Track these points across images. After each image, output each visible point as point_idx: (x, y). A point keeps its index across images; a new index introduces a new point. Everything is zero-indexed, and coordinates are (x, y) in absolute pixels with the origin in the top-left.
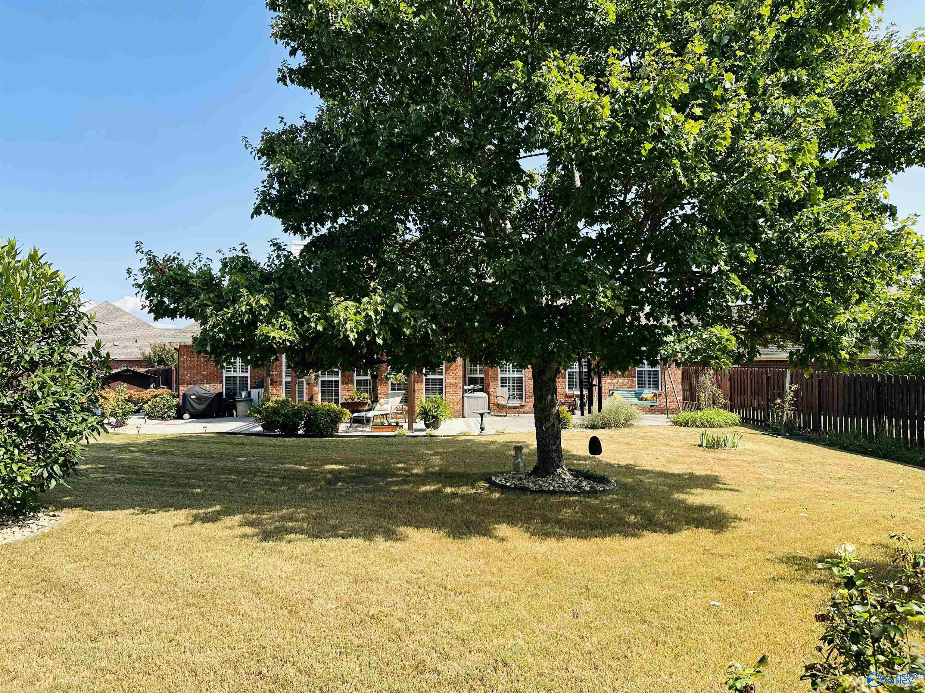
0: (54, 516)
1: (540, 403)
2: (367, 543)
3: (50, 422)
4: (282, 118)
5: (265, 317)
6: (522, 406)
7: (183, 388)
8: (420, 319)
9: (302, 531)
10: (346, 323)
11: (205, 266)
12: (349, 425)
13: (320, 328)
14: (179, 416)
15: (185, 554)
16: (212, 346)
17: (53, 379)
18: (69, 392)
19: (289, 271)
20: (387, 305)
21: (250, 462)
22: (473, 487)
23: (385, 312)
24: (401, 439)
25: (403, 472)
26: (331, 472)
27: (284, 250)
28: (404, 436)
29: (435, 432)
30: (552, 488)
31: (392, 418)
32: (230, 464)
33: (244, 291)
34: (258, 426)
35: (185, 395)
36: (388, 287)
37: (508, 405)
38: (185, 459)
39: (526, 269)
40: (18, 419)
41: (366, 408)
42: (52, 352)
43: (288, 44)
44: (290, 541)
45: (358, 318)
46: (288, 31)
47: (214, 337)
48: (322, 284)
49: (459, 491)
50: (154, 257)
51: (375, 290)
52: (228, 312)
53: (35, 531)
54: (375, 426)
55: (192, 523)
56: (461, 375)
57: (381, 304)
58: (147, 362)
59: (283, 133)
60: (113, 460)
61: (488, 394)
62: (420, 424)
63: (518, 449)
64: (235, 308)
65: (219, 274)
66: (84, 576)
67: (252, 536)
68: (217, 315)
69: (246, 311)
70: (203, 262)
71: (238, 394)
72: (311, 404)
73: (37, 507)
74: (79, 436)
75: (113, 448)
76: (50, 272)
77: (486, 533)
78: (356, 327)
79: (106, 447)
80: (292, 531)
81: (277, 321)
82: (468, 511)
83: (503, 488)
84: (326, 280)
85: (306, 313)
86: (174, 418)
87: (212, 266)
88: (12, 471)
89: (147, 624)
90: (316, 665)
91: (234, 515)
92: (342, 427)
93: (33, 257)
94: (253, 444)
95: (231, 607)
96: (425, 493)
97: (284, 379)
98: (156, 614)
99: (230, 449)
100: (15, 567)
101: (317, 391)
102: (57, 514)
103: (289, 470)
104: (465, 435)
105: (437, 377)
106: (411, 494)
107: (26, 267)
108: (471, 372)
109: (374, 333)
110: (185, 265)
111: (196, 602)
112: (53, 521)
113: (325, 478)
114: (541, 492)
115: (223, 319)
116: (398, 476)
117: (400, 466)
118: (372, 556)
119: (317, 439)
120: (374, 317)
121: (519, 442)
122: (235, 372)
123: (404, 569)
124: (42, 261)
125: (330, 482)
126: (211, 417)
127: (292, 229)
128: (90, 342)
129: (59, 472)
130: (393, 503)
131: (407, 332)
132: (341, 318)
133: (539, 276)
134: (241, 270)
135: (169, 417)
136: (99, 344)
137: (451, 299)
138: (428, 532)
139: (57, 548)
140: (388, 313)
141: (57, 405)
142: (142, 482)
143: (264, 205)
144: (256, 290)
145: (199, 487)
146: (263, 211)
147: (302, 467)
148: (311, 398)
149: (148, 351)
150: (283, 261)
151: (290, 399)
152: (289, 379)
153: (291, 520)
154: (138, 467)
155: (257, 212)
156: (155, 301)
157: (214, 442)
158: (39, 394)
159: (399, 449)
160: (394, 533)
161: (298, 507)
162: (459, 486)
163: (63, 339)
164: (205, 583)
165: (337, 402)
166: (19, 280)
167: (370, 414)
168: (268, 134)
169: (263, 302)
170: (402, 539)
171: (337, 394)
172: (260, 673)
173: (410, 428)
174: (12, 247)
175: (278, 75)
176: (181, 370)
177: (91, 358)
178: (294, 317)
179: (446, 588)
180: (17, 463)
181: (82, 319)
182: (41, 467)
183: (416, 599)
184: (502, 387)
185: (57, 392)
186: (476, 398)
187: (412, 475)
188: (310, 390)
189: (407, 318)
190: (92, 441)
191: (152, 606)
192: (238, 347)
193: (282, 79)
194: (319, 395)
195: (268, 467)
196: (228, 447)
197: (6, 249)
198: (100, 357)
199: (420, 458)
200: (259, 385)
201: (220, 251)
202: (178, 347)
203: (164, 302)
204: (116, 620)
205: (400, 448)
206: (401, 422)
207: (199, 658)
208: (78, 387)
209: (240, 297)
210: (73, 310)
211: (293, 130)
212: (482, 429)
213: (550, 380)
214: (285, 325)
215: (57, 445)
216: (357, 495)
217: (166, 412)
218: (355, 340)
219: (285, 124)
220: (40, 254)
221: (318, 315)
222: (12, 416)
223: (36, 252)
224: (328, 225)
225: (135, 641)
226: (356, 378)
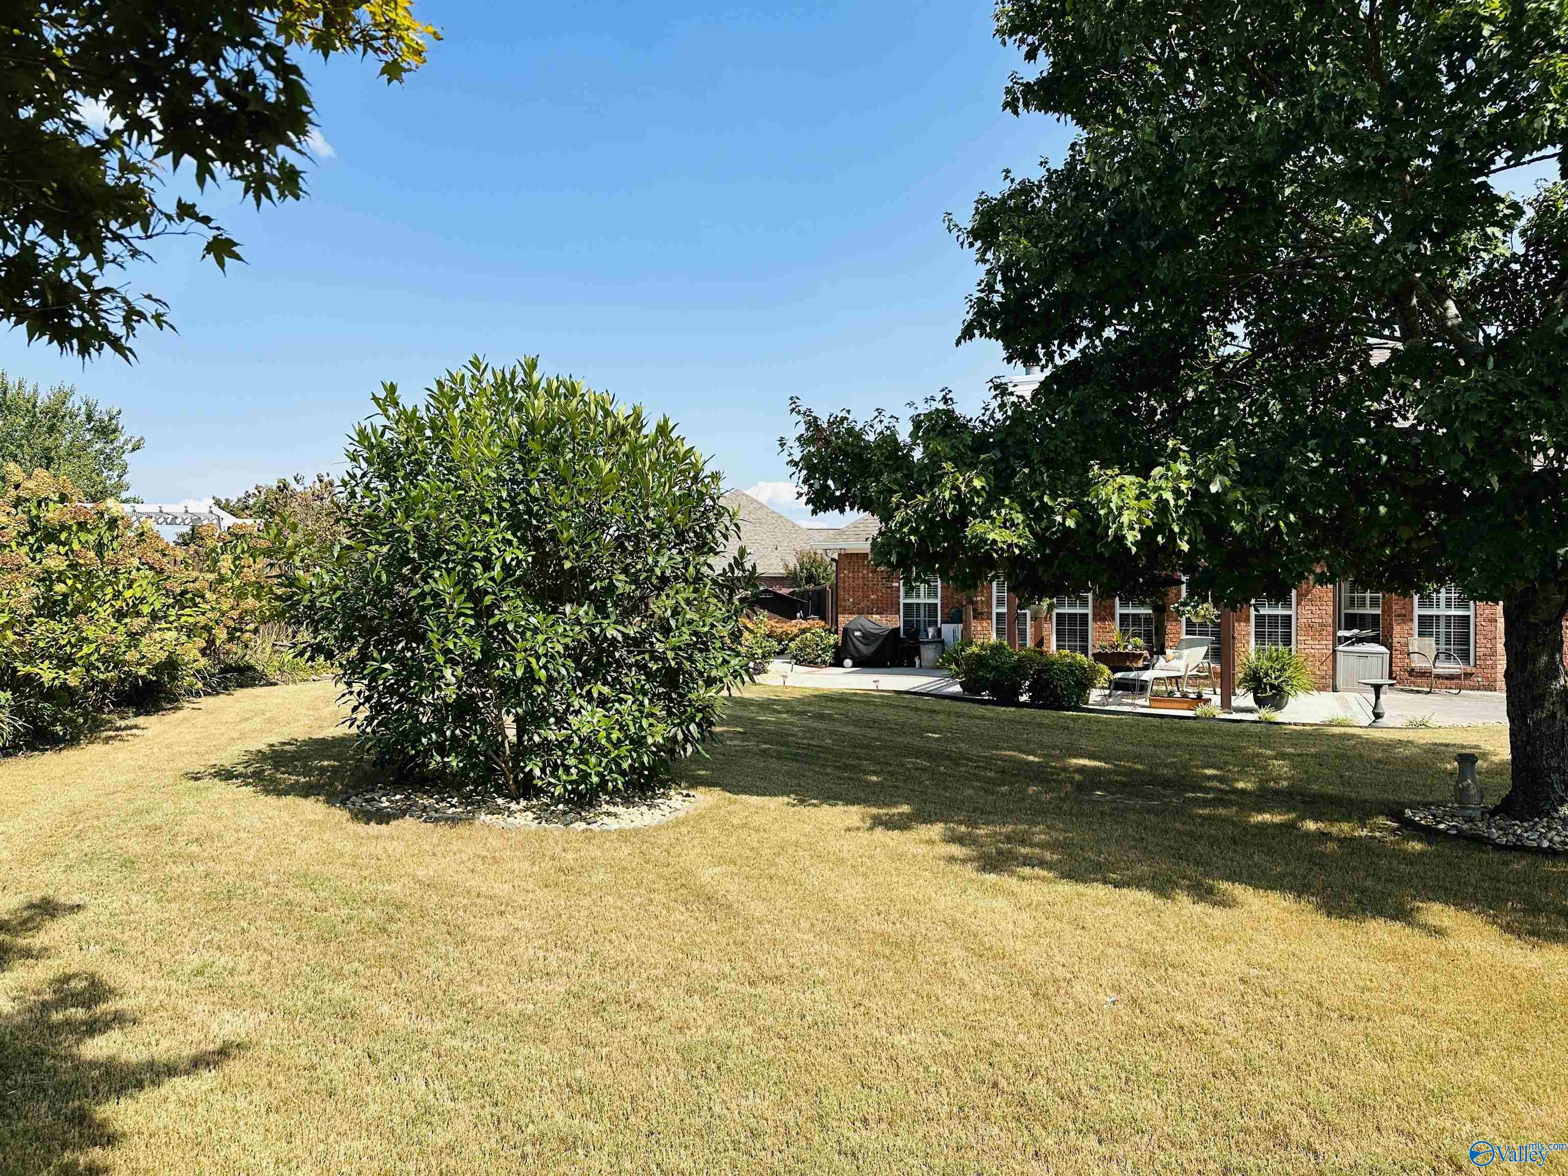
0: (688, 795)
1: (1523, 668)
2: (1159, 902)
3: (685, 661)
4: (1007, 171)
5: (979, 508)
6: (1468, 675)
7: (844, 620)
8: (1263, 503)
9: (1042, 864)
10: (1120, 515)
11: (888, 428)
12: (1107, 692)
13: (1070, 523)
14: (838, 663)
15: (865, 875)
16: (898, 554)
17: (688, 602)
18: (709, 621)
19: (1019, 430)
20: (1199, 480)
21: (947, 740)
22: (1364, 825)
23: (1195, 493)
24: (1207, 725)
25: (1215, 784)
26: (1082, 770)
27: (1012, 394)
28: (1214, 718)
29: (1278, 716)
30: (1546, 844)
31: (1188, 685)
32: (917, 742)
33: (948, 466)
34: (955, 684)
35: (846, 630)
36: (1199, 446)
37: (1435, 671)
38: (852, 728)
39: (1507, 397)
40: (647, 656)
41: (1140, 664)
42: (686, 563)
43: (1022, 41)
44: (1024, 878)
45: (1144, 504)
46: (1024, 19)
47: (902, 540)
48: (1074, 448)
49: (1334, 830)
50: (815, 419)
51: (1175, 455)
52: (922, 501)
53: (668, 815)
54: (1157, 698)
55: (871, 828)
56: (1330, 610)
57: (1187, 478)
58: (790, 579)
59: (1010, 196)
60: (755, 723)
61: (1390, 647)
62: (1244, 699)
63: (1467, 759)
64: (934, 494)
65: (909, 440)
66: (734, 888)
67: (964, 861)
68: (907, 506)
69: (950, 499)
70: (885, 423)
71: (922, 632)
72: (1041, 653)
73: (668, 780)
74: (719, 685)
75: (752, 704)
76: (683, 450)
77: (1402, 914)
78: (1139, 521)
79: (743, 703)
80: (1027, 861)
81: (999, 514)
82: (1355, 869)
83: (1428, 833)
84: (1081, 439)
85: (1046, 499)
86: (831, 665)
87: (898, 427)
88: (641, 728)
89: (822, 973)
90: (1086, 1091)
91: (932, 822)
92: (1095, 696)
93: (663, 430)
94: (949, 714)
95: (942, 970)
96: (1263, 827)
97: (995, 610)
98: (832, 960)
99: (914, 718)
100: (647, 862)
101: (1051, 633)
102: (692, 793)
103: (1010, 760)
104: (1339, 725)
105: (1280, 611)
106: (1234, 824)
107: (653, 444)
108: (1352, 604)
109: (1171, 531)
110: (857, 429)
111: (887, 952)
112: (687, 804)
113: (1071, 781)
114: (1519, 848)
115: (915, 512)
116: (1207, 790)
117: (1209, 772)
118: (1171, 925)
119: (1054, 713)
120: (1172, 503)
121: (1463, 747)
122: (918, 596)
123: (1235, 957)
124: (674, 435)
125: (1080, 787)
126: (884, 666)
127: (1019, 357)
128: (731, 549)
129: (696, 735)
130: (1201, 837)
131: (1238, 528)
132: (1113, 506)
133: (1536, 411)
134: (943, 433)
135: (824, 662)
136: (742, 552)
137: (1327, 463)
138: (1274, 897)
139: (696, 842)
140: (1199, 494)
141: (694, 639)
142: (795, 758)
143: (980, 323)
144: (965, 464)
145: (875, 773)
146: (977, 332)
147: (1031, 758)
148: (1040, 643)
149: (793, 563)
150: (1010, 413)
151: (1006, 643)
152: (1004, 610)
153: (1023, 842)
154: (788, 735)
155: (967, 333)
156: (817, 486)
157: (890, 705)
158: (673, 623)
159: (1205, 742)
160: (1210, 891)
161: (1034, 823)
162: (1332, 821)
163: (698, 545)
164: (898, 925)
165: (1084, 651)
166: (648, 464)
167: (1147, 676)
168: (985, 201)
169: (978, 483)
170: (1226, 903)
171: (1085, 638)
172: (995, 1085)
173: (1226, 704)
174: (638, 416)
175: (1003, 98)
176: (841, 593)
177: (733, 572)
178: (1026, 506)
179: (1320, 1004)
180: (646, 718)
181: (722, 515)
182: (675, 725)
183: (1260, 1014)
184: (1421, 634)
185: (693, 621)
186: (1364, 655)
187: (1235, 791)
188: (1038, 629)
189: (1237, 501)
190: (735, 693)
191: (825, 946)
192: (936, 557)
193: (1011, 105)
194: (1054, 638)
195: (975, 752)
196: (911, 714)
197: (631, 420)
198: (744, 571)
199: (1248, 763)
200: (955, 617)
201: (911, 404)
202: (836, 556)
203: (829, 487)
204: (780, 960)
205: (1206, 740)
206: (1207, 693)
207: (900, 1040)
208: (718, 614)
209: (942, 476)
210: (711, 503)
211: (1026, 189)
212: (1378, 716)
213: (1547, 623)
214: (1013, 520)
215: (692, 696)
216: (1132, 816)
217: (819, 656)
218: (1135, 543)
219: (1013, 180)
220: (671, 424)
221: (1068, 500)
222: (639, 653)
223: (666, 421)
224: (1083, 342)
225: (808, 995)
226: (1119, 611)
